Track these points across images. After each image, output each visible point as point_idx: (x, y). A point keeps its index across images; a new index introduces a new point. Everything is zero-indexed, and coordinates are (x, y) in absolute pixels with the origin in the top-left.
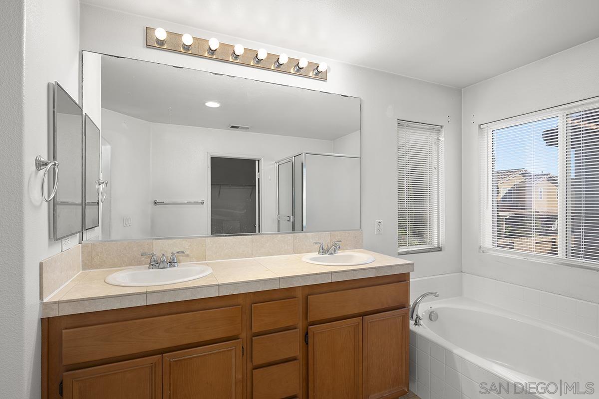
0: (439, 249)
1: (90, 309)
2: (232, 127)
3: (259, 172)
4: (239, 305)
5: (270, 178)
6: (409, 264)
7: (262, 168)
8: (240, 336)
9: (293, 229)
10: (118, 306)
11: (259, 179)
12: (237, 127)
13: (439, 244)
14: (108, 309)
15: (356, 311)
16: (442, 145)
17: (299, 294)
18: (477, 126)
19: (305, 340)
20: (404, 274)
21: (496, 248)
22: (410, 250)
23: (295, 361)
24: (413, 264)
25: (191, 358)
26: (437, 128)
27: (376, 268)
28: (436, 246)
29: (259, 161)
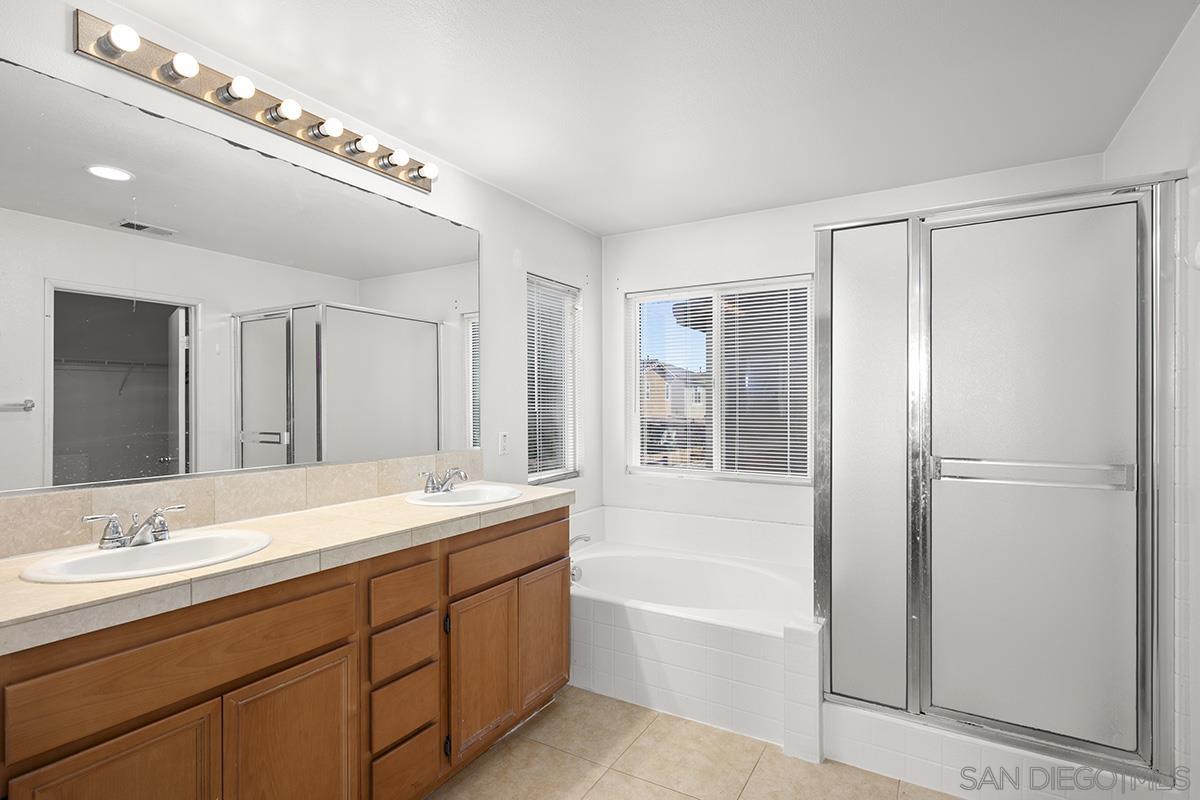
0: (576, 474)
1: (72, 631)
2: (130, 226)
3: (187, 333)
4: (349, 584)
5: (217, 349)
6: (570, 493)
7: (200, 326)
8: (351, 638)
9: (290, 459)
10: (133, 614)
11: (187, 351)
12: (140, 228)
13: (575, 467)
14: (112, 624)
15: (510, 570)
16: (580, 316)
17: (436, 554)
18: (623, 295)
19: (445, 625)
20: (563, 508)
21: (645, 467)
22: (543, 477)
23: (432, 665)
24: (574, 492)
25: (275, 691)
26: (574, 291)
27: (533, 502)
28: (571, 469)
29: (187, 309)
